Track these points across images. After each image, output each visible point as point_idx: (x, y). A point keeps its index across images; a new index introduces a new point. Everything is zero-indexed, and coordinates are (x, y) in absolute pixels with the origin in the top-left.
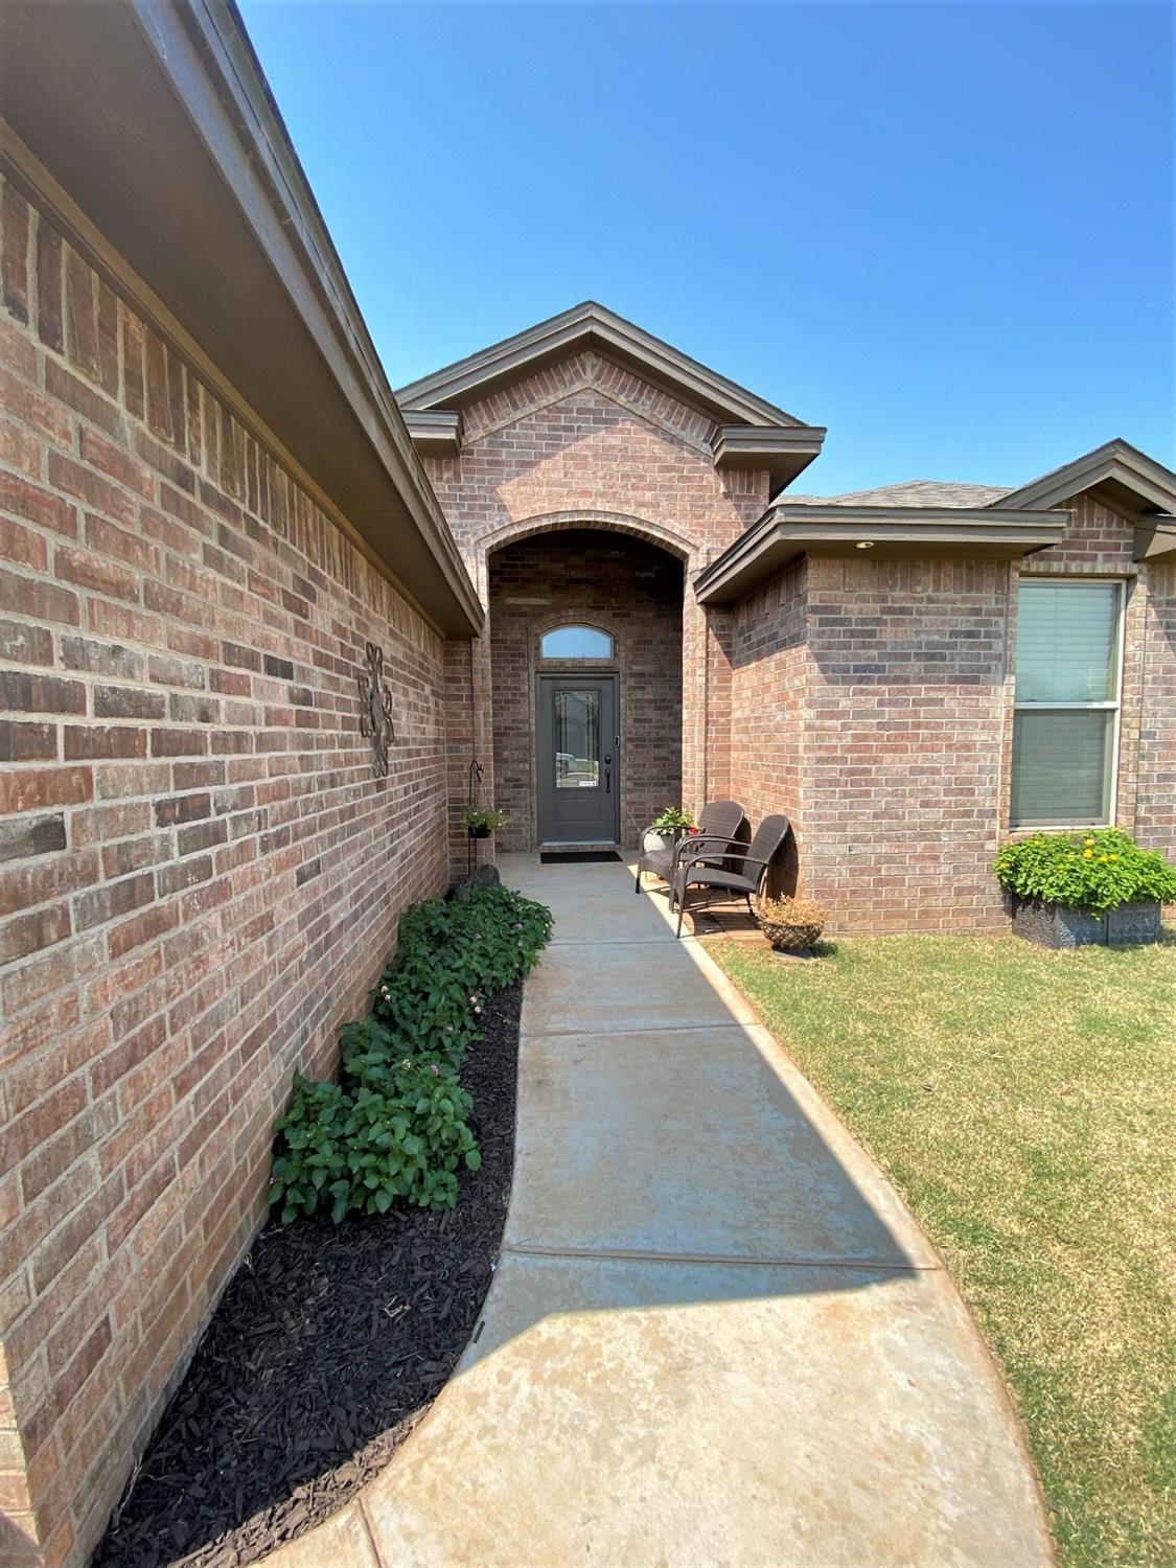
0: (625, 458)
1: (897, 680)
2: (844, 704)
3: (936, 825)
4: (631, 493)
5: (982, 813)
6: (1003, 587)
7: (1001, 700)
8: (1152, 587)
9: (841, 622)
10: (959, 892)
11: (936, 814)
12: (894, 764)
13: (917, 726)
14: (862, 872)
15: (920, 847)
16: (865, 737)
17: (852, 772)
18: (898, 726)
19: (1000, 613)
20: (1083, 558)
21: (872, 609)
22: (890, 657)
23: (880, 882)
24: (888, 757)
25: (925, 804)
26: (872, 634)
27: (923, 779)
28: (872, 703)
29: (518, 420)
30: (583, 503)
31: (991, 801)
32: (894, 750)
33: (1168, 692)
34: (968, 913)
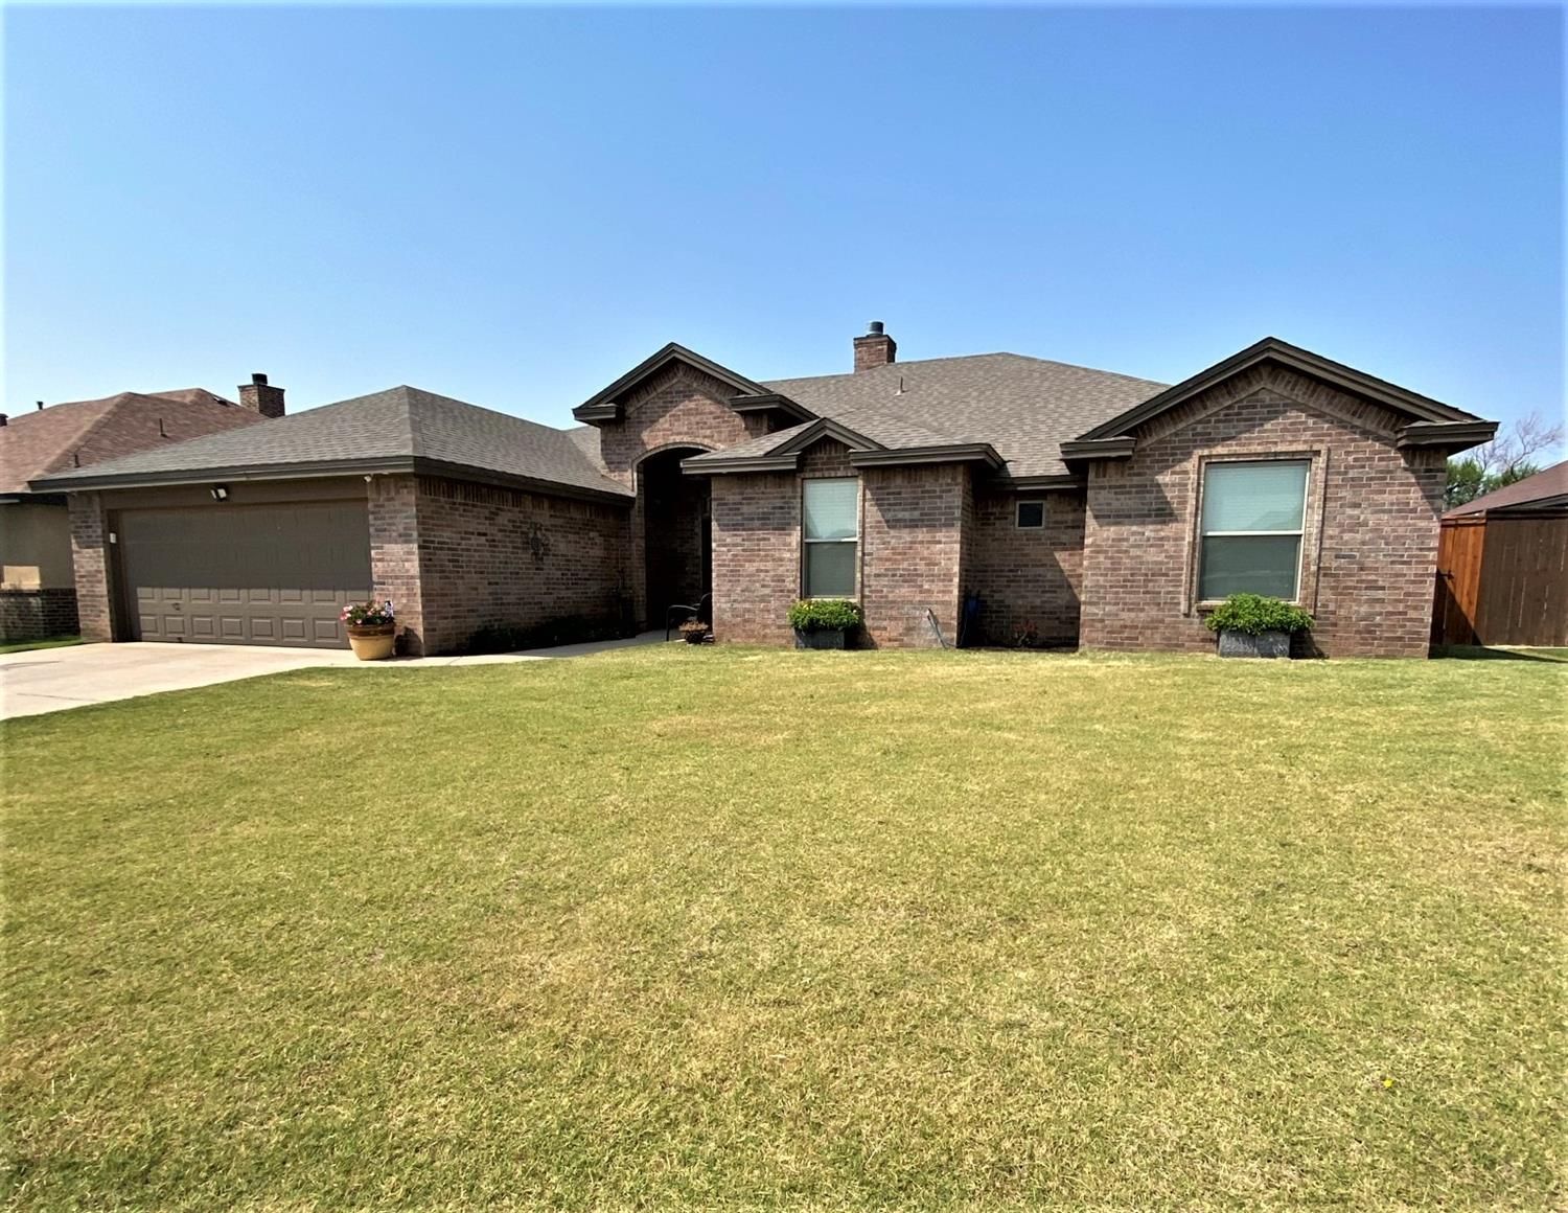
0: (697, 414)
1: (750, 530)
2: (728, 540)
3: (768, 596)
4: (701, 431)
5: (789, 591)
6: (794, 486)
7: (795, 538)
8: (865, 481)
9: (725, 504)
10: (779, 627)
11: (767, 591)
12: (750, 568)
13: (759, 550)
14: (737, 616)
15: (762, 606)
16: (736, 555)
17: (732, 571)
18: (753, 550)
19: (798, 497)
20: (833, 469)
21: (738, 498)
22: (746, 519)
23: (746, 621)
24: (747, 564)
25: (763, 586)
26: (738, 509)
27: (762, 575)
28: (739, 540)
29: (649, 401)
30: (678, 439)
31: (792, 586)
32: (750, 561)
33: (879, 533)
34: (783, 637)
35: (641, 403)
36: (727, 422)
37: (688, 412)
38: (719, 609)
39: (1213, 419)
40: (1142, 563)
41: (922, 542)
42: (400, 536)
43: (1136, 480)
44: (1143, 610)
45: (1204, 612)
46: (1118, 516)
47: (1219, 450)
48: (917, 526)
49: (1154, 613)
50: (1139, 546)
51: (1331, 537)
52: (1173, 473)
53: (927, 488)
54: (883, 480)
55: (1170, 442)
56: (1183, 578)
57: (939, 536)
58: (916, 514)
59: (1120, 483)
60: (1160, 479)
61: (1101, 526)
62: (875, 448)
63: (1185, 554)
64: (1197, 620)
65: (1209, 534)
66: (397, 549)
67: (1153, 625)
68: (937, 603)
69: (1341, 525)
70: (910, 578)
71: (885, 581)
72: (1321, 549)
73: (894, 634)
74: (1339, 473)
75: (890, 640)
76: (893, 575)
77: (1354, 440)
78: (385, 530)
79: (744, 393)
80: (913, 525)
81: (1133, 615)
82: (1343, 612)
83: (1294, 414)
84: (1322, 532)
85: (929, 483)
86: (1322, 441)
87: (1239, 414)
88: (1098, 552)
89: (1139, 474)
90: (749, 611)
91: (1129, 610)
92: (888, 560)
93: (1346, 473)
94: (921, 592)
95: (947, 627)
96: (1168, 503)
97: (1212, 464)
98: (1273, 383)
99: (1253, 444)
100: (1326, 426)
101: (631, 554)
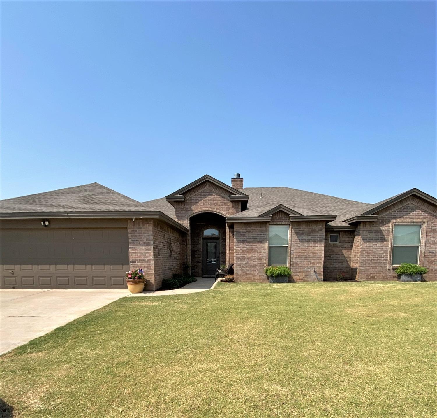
0: (214, 201)
1: (249, 242)
2: (240, 246)
3: (255, 265)
4: (215, 207)
5: (263, 263)
6: (266, 227)
7: (266, 245)
8: (292, 226)
9: (240, 233)
11: (255, 263)
12: (249, 255)
13: (252, 249)
14: (244, 272)
15: (253, 268)
16: (244, 251)
17: (242, 256)
18: (250, 249)
19: (266, 231)
20: (280, 222)
21: (245, 231)
22: (248, 238)
24: (248, 254)
25: (254, 262)
26: (245, 235)
27: (253, 258)
28: (245, 246)
29: (194, 195)
30: (206, 209)
31: (264, 262)
32: (249, 253)
33: (296, 243)
34: (261, 279)
35: (192, 196)
36: (226, 204)
37: (210, 200)
38: (236, 270)
39: (396, 211)
40: (376, 254)
41: (311, 247)
42: (144, 243)
43: (375, 228)
44: (376, 268)
45: (394, 269)
46: (369, 239)
47: (398, 220)
48: (310, 241)
49: (380, 269)
50: (376, 249)
51: (428, 247)
52: (385, 227)
53: (313, 229)
54: (298, 226)
55: (384, 217)
56: (388, 258)
57: (317, 245)
58: (309, 237)
59: (370, 229)
60: (382, 228)
61: (364, 242)
62: (299, 215)
63: (389, 251)
64: (392, 271)
65: (395, 245)
66: (144, 248)
67: (379, 273)
68: (316, 266)
69: (430, 243)
70: (307, 259)
71: (298, 259)
72: (425, 250)
73: (302, 277)
74: (430, 228)
75: (300, 279)
76: (301, 258)
77: (433, 219)
78: (137, 241)
79: (235, 194)
80: (308, 241)
81: (374, 270)
82: (430, 268)
83: (418, 211)
84: (425, 245)
85: (314, 227)
86: (425, 219)
87: (404, 210)
88: (363, 250)
89: (376, 227)
90: (248, 270)
91: (373, 268)
92: (299, 252)
93: (431, 228)
94: (311, 263)
95: (319, 274)
96: (384, 236)
97: (396, 224)
98: (413, 201)
99: (407, 219)
100: (427, 214)
101: (187, 250)
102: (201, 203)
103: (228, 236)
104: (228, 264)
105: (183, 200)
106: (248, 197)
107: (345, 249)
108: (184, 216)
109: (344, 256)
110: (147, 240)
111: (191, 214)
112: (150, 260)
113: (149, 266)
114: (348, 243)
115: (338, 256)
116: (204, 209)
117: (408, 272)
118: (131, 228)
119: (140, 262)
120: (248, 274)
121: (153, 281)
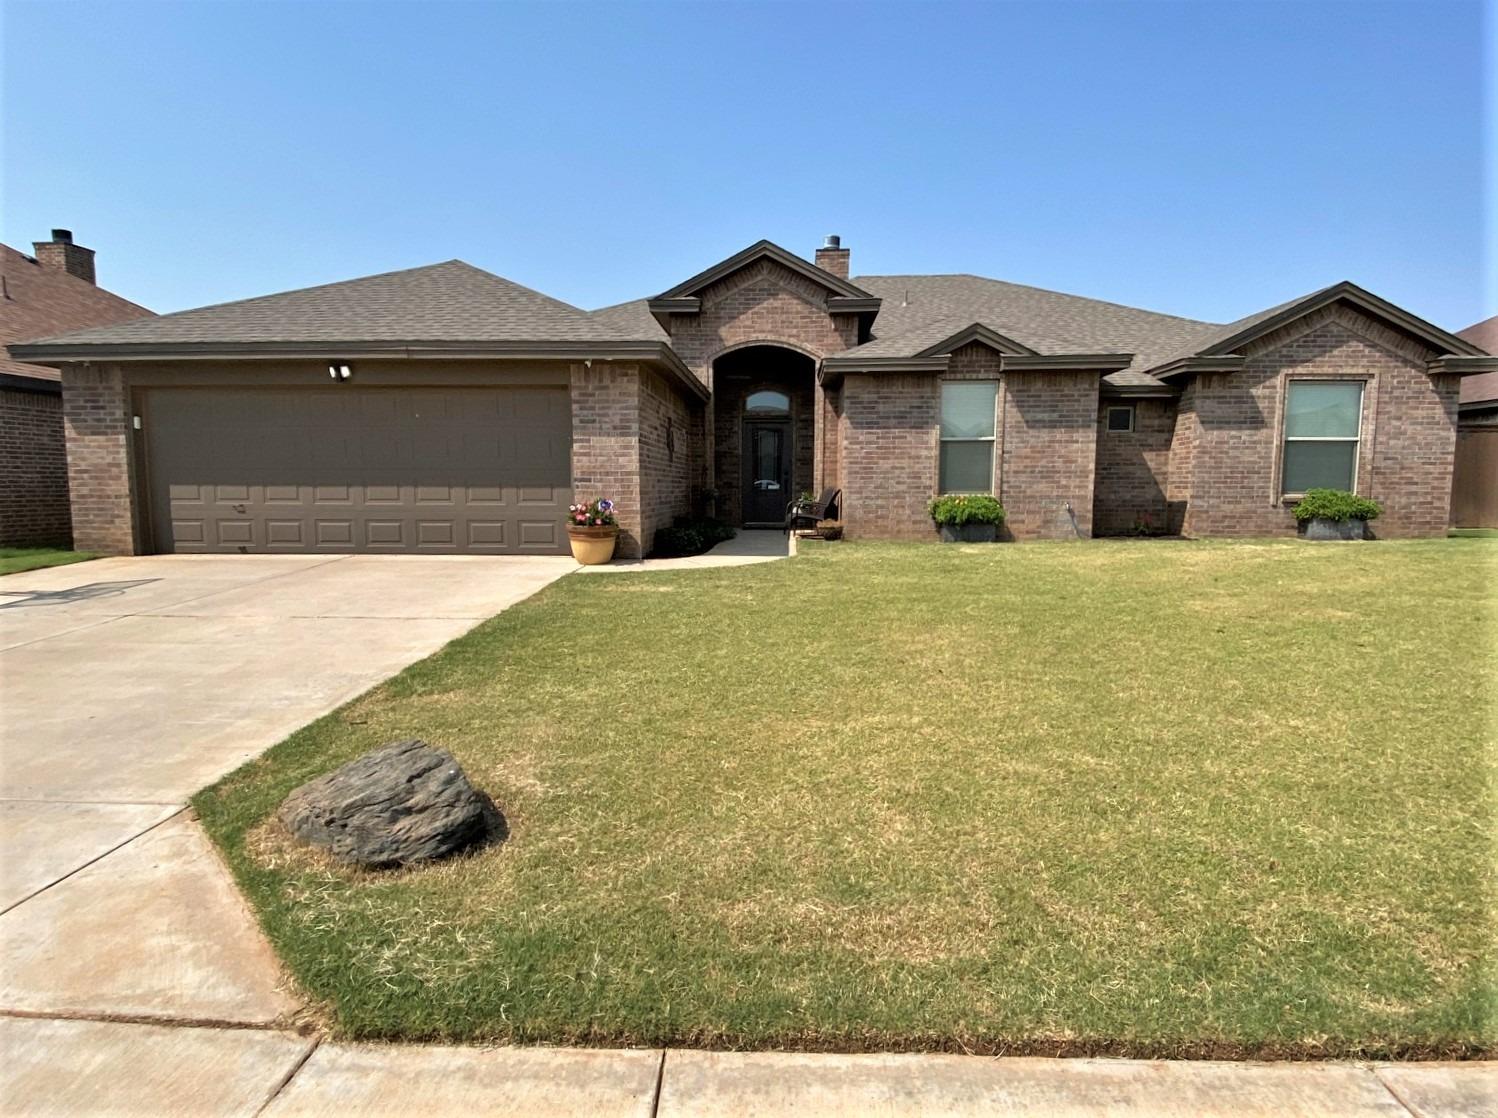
0: (783, 313)
1: (884, 428)
2: (861, 438)
3: (904, 492)
4: (786, 330)
5: (925, 487)
6: (934, 386)
7: (934, 436)
8: (1007, 384)
9: (860, 403)
10: (915, 522)
11: (903, 487)
12: (885, 465)
13: (894, 448)
14: (870, 512)
15: (896, 502)
16: (871, 453)
17: (865, 468)
18: (886, 448)
19: (933, 398)
20: (974, 372)
21: (874, 397)
22: (881, 418)
23: (878, 517)
24: (881, 461)
25: (898, 483)
26: (873, 408)
27: (897, 472)
28: (873, 438)
29: (729, 296)
30: (761, 336)
31: (928, 483)
32: (884, 459)
33: (1018, 432)
34: (919, 532)
35: (720, 299)
36: (815, 322)
37: (773, 311)
38: (850, 506)
39: (1295, 344)
40: (1240, 462)
41: (1061, 442)
42: (615, 428)
43: (1235, 392)
44: (1240, 502)
45: (1289, 504)
46: (1221, 422)
47: (1300, 370)
48: (1055, 427)
49: (1249, 505)
50: (1236, 448)
51: (1381, 443)
52: (1264, 388)
53: (1066, 392)
54: (1023, 384)
55: (1262, 361)
56: (1272, 475)
57: (1076, 436)
58: (1055, 416)
59: (1222, 394)
60: (1254, 391)
61: (1206, 430)
62: (1026, 354)
63: (1273, 455)
64: (1282, 511)
65: (1291, 439)
66: (613, 442)
67: (1248, 515)
68: (1073, 497)
69: (1388, 434)
70: (1049, 475)
71: (1023, 477)
72: (1375, 452)
73: (1032, 527)
74: (1386, 392)
75: (1028, 532)
76: (1032, 472)
77: (1396, 367)
78: (594, 421)
79: (841, 295)
80: (1052, 425)
81: (1232, 506)
82: (1389, 503)
83: (1355, 343)
84: (1375, 438)
85: (1068, 388)
86: (1374, 367)
87: (1313, 341)
88: (1204, 453)
89: (1236, 387)
90: (882, 507)
91: (1229, 502)
92: (1026, 457)
93: (1391, 392)
94: (1058, 487)
95: (1082, 519)
96: (1260, 412)
97: (1294, 381)
98: (1340, 317)
99: (1325, 366)
100: (1378, 354)
101: (705, 453)
102: (745, 319)
103: (821, 412)
104: (820, 491)
105: (697, 310)
106: (877, 302)
107: (1151, 448)
108: (698, 355)
109: (1149, 469)
110: (621, 420)
111: (717, 351)
112: (629, 473)
113: (625, 492)
114: (1159, 431)
115: (1131, 468)
116: (754, 336)
117: (1329, 512)
118: (579, 388)
119: (601, 481)
120: (881, 517)
121: (636, 532)
